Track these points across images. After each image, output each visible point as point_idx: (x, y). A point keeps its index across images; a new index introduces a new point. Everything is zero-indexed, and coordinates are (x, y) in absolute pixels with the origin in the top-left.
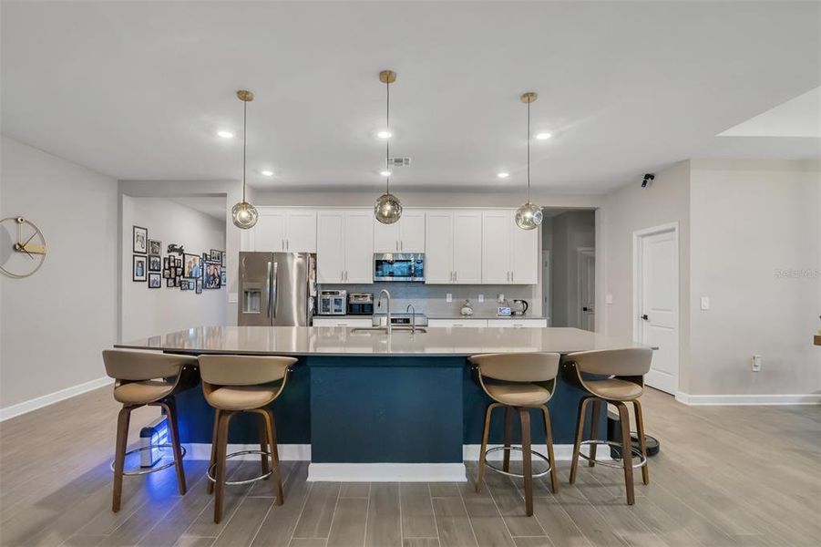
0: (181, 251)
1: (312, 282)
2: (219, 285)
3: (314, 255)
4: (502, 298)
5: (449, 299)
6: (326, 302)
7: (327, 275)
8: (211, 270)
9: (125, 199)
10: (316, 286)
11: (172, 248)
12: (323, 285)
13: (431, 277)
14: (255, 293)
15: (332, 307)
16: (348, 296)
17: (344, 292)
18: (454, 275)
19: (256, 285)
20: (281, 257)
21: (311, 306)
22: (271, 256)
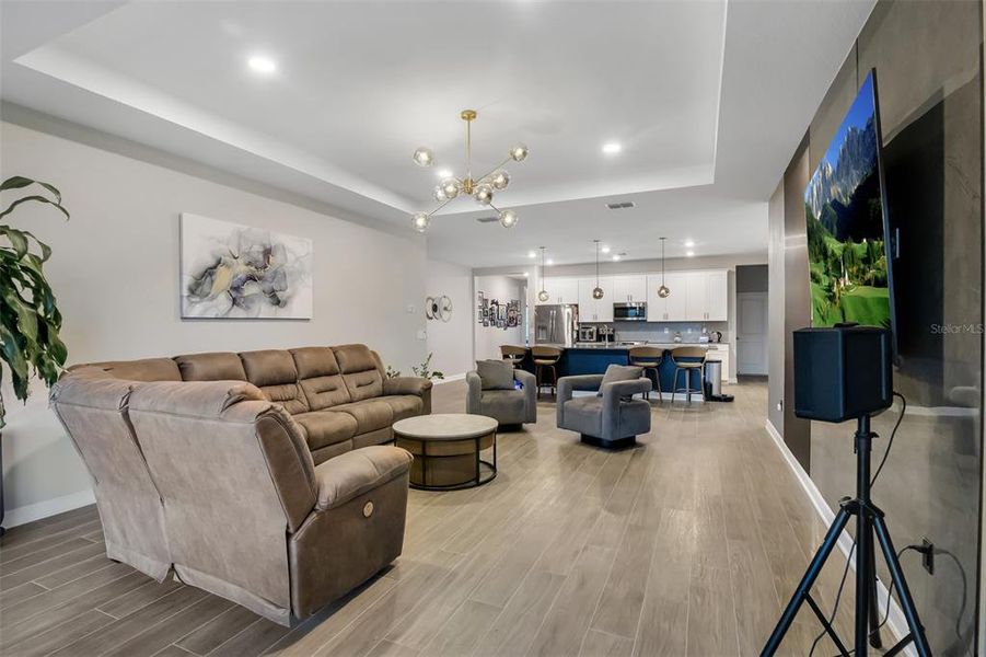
0: (497, 304)
1: (575, 322)
2: (516, 324)
3: (577, 306)
4: (704, 331)
5: (666, 332)
6: (584, 333)
7: (585, 318)
8: (512, 314)
9: (476, 278)
10: (578, 324)
11: (493, 302)
12: (583, 323)
13: (651, 318)
14: (544, 328)
15: (587, 336)
16: (598, 331)
17: (594, 328)
18: (666, 316)
19: (544, 324)
20: (557, 307)
21: (575, 336)
22: (551, 307)
